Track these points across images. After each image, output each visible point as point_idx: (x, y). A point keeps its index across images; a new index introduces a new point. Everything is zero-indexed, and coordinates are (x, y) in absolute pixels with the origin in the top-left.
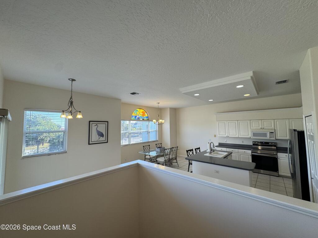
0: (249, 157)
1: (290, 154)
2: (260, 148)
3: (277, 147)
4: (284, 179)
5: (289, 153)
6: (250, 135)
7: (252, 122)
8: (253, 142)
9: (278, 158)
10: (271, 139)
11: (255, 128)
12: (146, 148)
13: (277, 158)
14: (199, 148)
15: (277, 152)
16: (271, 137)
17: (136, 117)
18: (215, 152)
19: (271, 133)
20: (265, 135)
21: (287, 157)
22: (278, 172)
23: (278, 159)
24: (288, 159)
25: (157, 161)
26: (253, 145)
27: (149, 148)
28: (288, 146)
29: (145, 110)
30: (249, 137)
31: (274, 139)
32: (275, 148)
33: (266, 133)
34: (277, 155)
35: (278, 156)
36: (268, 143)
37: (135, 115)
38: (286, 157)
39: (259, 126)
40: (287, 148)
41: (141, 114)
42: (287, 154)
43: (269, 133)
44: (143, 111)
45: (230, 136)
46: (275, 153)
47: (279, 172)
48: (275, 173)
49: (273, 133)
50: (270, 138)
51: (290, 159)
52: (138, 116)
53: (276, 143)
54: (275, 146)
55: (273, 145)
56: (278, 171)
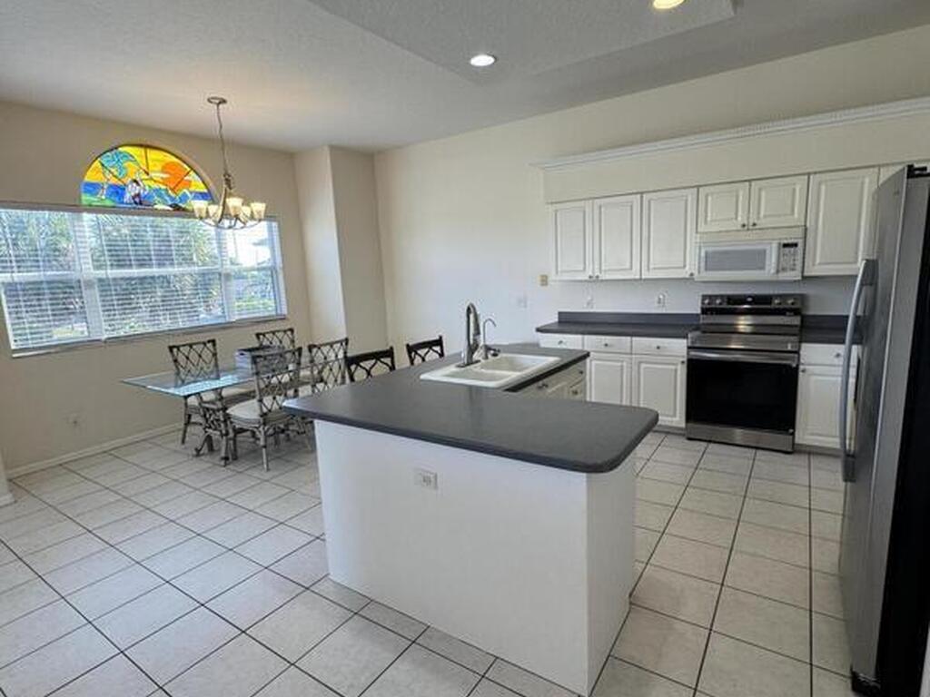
0: (676, 371)
1: (855, 348)
2: (742, 328)
3: (804, 318)
4: (815, 461)
5: (854, 342)
6: (691, 265)
7: (707, 196)
8: (704, 297)
9: (801, 367)
10: (784, 276)
11: (715, 228)
12: (194, 357)
13: (797, 368)
14: (439, 342)
15: (800, 342)
16: (784, 269)
17: (118, 191)
18: (501, 355)
19: (786, 245)
20: (757, 259)
21: (841, 361)
22: (793, 434)
23: (801, 374)
24: (839, 371)
25: (227, 417)
26: (705, 311)
27: (215, 355)
28: (849, 306)
29: (177, 152)
30: (685, 274)
31: (796, 275)
32: (796, 321)
33: (765, 251)
34: (797, 352)
35: (802, 361)
36: (767, 299)
37: (114, 181)
38: (836, 361)
39: (736, 218)
40: (847, 317)
41: (157, 175)
42: (841, 349)
43: (775, 246)
44: (174, 159)
45: (604, 276)
46: (789, 348)
47: (796, 433)
48: (779, 439)
49: (796, 245)
50: (778, 272)
51: (853, 371)
52: (131, 191)
53: (803, 298)
54: (796, 312)
55: (791, 310)
56: (794, 428)
